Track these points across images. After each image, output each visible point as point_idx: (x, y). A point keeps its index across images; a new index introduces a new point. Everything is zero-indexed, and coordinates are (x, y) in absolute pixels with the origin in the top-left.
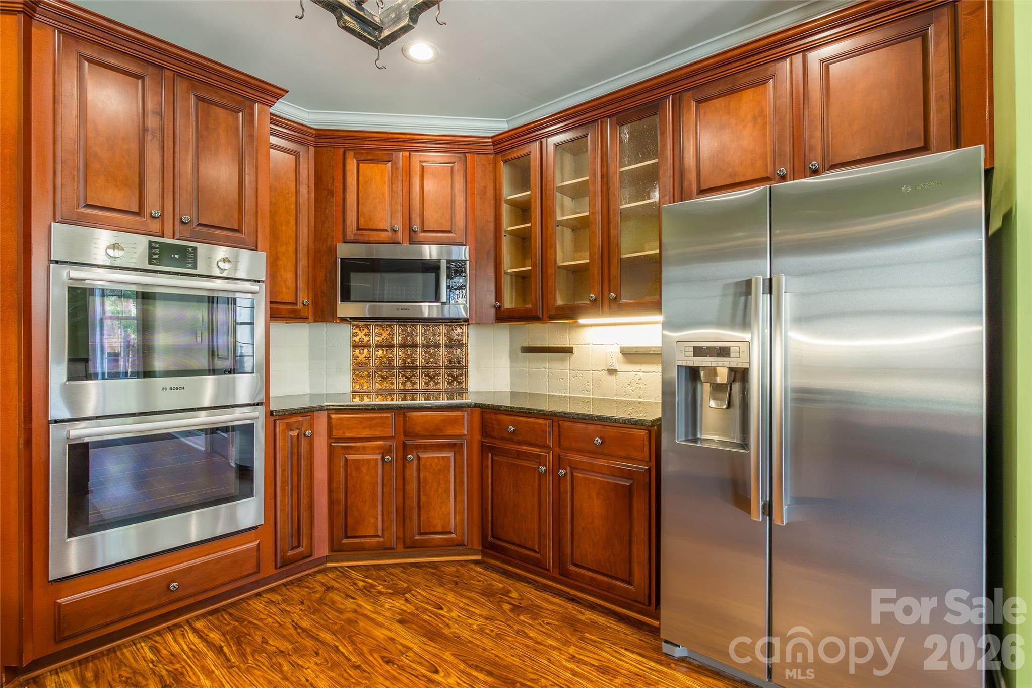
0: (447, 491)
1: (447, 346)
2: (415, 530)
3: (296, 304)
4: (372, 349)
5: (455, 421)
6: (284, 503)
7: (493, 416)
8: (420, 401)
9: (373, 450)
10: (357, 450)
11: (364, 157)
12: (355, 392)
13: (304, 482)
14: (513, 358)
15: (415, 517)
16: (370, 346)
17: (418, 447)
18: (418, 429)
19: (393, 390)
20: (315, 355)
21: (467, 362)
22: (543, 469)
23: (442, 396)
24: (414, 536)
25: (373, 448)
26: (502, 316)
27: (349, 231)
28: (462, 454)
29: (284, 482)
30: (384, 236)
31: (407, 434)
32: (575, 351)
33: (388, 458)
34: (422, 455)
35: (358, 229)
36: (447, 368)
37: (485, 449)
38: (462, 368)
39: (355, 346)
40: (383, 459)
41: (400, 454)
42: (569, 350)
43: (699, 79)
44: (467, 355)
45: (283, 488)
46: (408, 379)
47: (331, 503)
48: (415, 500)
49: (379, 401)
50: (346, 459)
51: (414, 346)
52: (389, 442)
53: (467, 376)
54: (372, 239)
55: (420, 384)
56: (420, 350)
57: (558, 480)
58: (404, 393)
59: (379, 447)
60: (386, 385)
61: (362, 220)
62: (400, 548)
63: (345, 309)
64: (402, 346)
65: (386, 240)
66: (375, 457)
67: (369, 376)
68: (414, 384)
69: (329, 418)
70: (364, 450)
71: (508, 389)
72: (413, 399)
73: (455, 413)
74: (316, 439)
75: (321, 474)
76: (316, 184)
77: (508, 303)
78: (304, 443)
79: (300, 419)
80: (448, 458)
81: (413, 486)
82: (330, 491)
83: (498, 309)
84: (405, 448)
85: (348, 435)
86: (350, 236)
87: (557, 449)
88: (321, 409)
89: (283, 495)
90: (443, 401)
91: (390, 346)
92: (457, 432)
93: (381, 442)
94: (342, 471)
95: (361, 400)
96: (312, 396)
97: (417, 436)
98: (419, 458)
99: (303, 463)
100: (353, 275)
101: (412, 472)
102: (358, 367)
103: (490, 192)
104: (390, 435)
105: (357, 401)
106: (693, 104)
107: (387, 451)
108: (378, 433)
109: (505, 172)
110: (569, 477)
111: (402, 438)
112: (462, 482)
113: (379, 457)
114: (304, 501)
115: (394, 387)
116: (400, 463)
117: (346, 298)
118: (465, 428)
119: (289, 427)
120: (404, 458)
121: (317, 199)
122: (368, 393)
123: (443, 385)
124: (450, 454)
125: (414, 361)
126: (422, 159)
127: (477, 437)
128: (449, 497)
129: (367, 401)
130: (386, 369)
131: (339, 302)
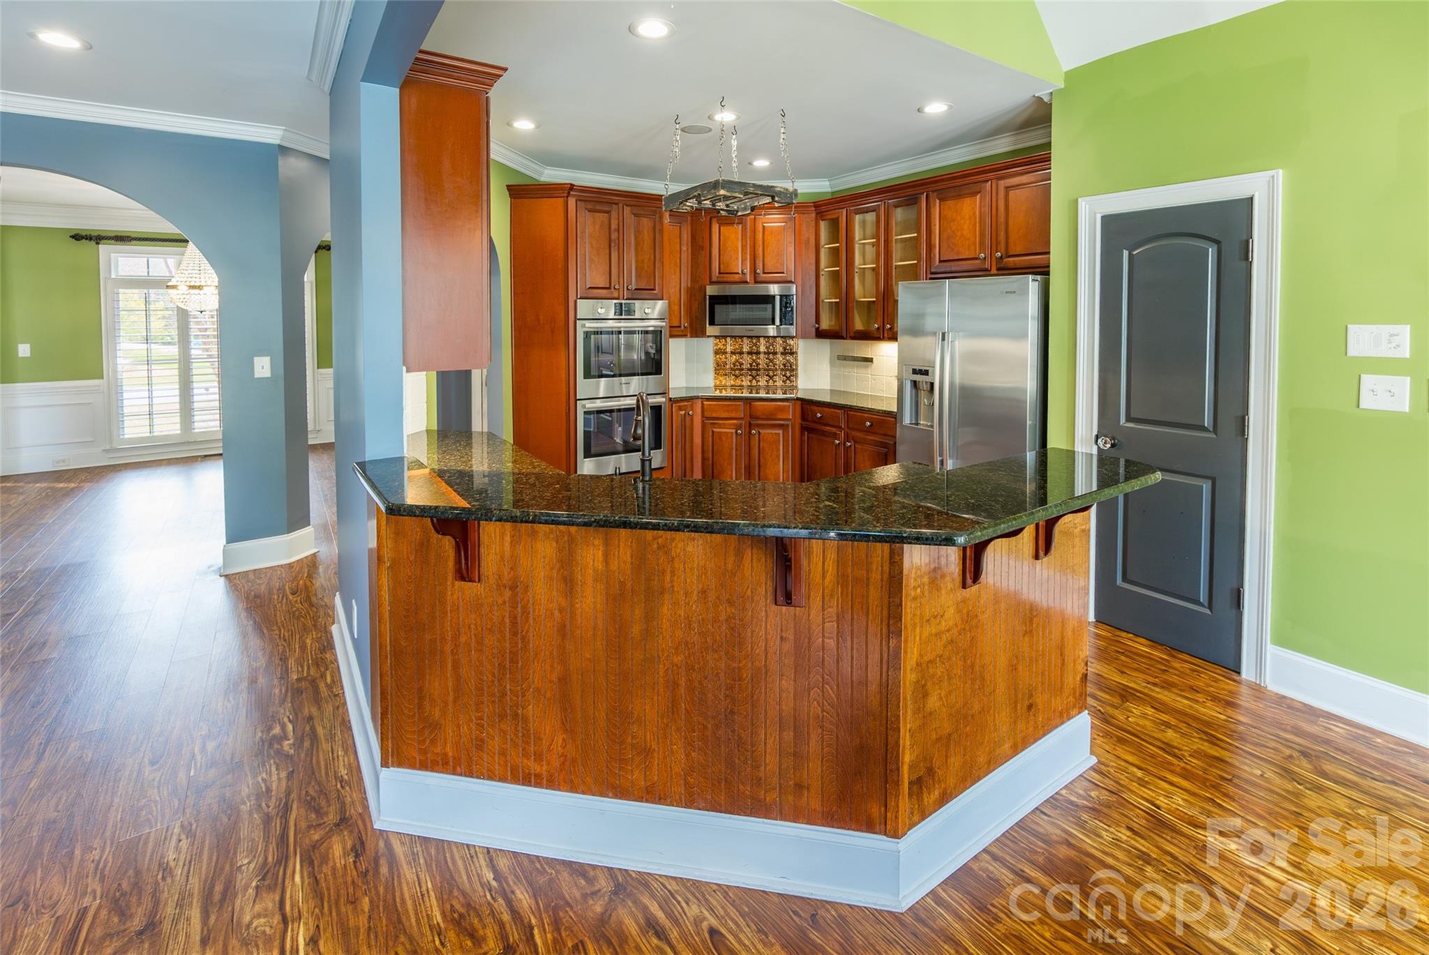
0: (778, 457)
1: (782, 353)
3: (680, 327)
4: (728, 355)
5: (782, 409)
6: (677, 455)
7: (808, 407)
8: (763, 395)
9: (729, 426)
10: (720, 426)
11: (724, 222)
12: (716, 387)
13: (688, 444)
14: (832, 364)
15: (757, 472)
16: (726, 353)
17: (759, 426)
18: (759, 413)
19: (743, 386)
21: (797, 365)
22: (837, 442)
23: (779, 391)
25: (731, 424)
26: (820, 334)
27: (713, 274)
28: (788, 432)
29: (677, 443)
30: (736, 278)
31: (751, 417)
32: (874, 360)
33: (739, 431)
34: (761, 431)
35: (720, 273)
36: (782, 370)
37: (803, 428)
38: (793, 370)
39: (716, 353)
40: (736, 432)
41: (747, 429)
42: (870, 360)
43: (940, 186)
44: (796, 360)
45: (677, 447)
46: (754, 378)
47: (704, 459)
49: (731, 394)
50: (713, 432)
51: (758, 353)
52: (740, 422)
53: (796, 376)
54: (729, 280)
55: (762, 383)
56: (762, 356)
57: (847, 449)
58: (751, 388)
59: (734, 424)
60: (738, 382)
61: (722, 266)
63: (710, 330)
64: (750, 353)
65: (738, 280)
66: (731, 431)
67: (726, 375)
68: (758, 381)
69: (702, 404)
70: (724, 426)
71: (829, 388)
72: (757, 393)
73: (785, 404)
74: (695, 417)
75: (698, 440)
76: (692, 243)
77: (825, 324)
78: (688, 419)
79: (686, 403)
80: (779, 434)
81: (755, 452)
82: (703, 452)
83: (817, 329)
84: (751, 426)
85: (714, 415)
86: (714, 279)
87: (846, 429)
88: (697, 398)
89: (677, 451)
90: (780, 396)
91: (741, 353)
92: (785, 417)
94: (711, 439)
95: (721, 392)
97: (758, 418)
98: (759, 433)
99: (687, 431)
100: (716, 306)
101: (755, 441)
102: (719, 368)
103: (813, 241)
105: (717, 393)
106: (938, 201)
107: (738, 427)
108: (733, 415)
109: (823, 225)
110: (853, 448)
111: (749, 419)
112: (788, 451)
113: (734, 431)
114: (688, 456)
115: (744, 383)
116: (747, 436)
117: (712, 323)
118: (792, 414)
119: (680, 409)
120: (750, 432)
121: (693, 253)
122: (725, 387)
123: (780, 383)
124: (781, 432)
125: (758, 364)
126: (764, 220)
127: (799, 420)
128: (779, 461)
129: (724, 394)
130: (737, 371)
131: (708, 326)
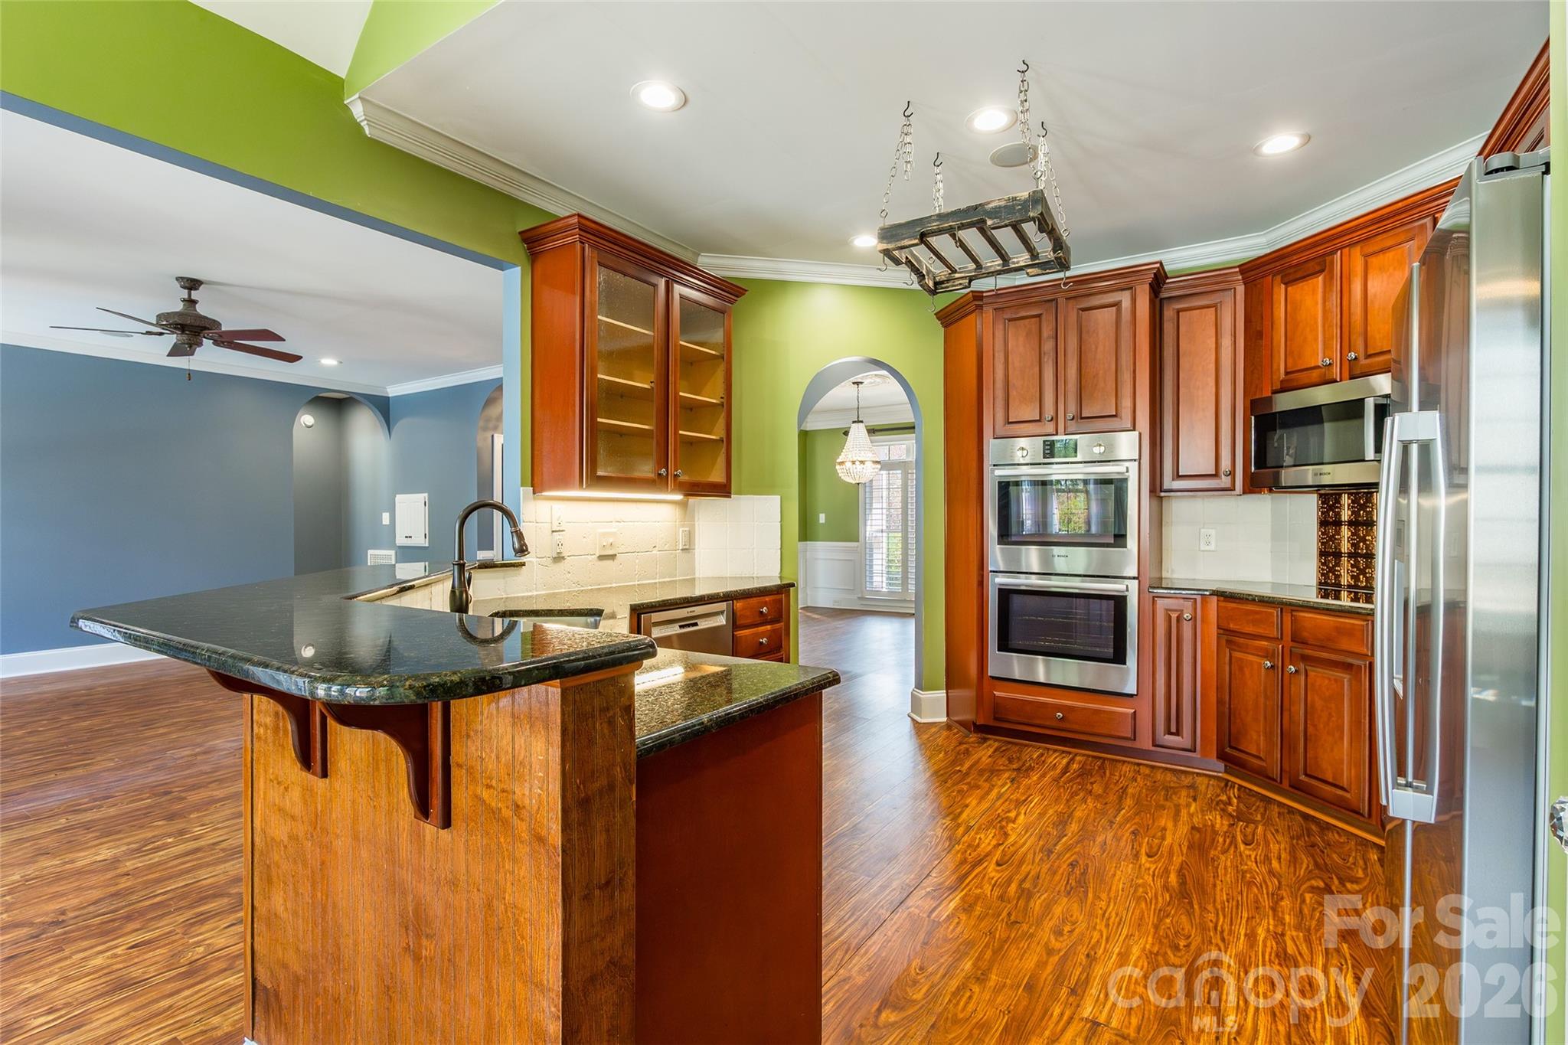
2: (1301, 771)
20: (1278, 535)
24: (1298, 776)
48: (1302, 728)
62: (1286, 784)
93: (1266, 643)
96: (1274, 585)
104: (1276, 636)
